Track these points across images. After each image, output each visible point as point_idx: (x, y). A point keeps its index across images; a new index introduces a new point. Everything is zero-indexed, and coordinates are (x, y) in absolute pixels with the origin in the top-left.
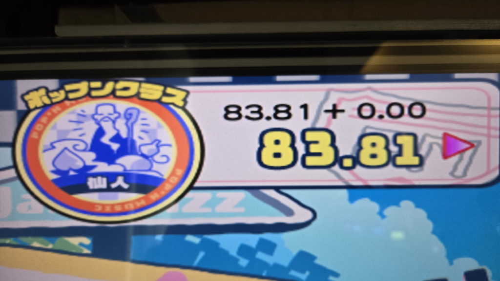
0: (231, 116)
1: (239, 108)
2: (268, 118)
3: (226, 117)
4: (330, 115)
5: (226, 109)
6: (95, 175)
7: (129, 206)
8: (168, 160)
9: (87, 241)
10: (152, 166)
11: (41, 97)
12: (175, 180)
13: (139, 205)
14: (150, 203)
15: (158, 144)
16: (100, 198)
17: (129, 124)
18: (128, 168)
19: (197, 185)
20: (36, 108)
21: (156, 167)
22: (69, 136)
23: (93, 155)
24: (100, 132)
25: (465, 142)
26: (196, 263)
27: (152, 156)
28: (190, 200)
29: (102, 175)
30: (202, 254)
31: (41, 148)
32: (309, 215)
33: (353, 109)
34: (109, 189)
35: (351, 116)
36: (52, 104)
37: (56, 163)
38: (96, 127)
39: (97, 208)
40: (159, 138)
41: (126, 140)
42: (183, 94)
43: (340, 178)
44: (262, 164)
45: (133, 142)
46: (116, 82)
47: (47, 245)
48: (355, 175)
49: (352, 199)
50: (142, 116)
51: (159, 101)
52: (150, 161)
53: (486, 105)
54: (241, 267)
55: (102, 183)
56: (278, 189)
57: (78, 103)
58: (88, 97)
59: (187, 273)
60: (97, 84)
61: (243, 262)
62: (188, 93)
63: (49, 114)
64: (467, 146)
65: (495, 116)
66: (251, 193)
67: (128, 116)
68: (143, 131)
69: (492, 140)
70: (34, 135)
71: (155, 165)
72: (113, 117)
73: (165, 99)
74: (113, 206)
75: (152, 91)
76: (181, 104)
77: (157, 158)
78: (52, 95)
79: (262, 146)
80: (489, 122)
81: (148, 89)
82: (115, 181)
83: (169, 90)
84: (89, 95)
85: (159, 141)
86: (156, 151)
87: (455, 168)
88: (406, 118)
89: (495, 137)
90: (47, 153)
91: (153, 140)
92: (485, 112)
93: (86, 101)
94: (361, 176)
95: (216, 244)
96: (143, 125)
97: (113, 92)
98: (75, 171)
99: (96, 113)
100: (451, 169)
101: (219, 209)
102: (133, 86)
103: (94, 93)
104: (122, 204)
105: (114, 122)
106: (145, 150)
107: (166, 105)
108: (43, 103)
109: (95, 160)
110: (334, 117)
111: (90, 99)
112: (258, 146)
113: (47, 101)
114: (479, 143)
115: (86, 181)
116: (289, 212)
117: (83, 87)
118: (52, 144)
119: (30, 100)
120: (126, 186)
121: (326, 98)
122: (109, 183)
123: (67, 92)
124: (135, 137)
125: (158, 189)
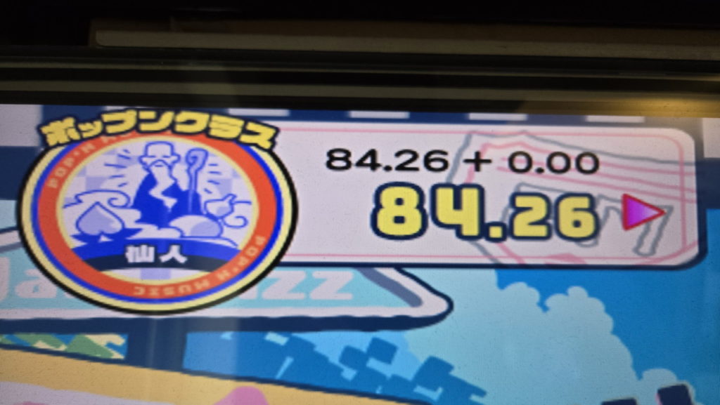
0: (336, 164)
1: (348, 154)
2: (388, 168)
3: (329, 165)
4: (472, 166)
5: (330, 153)
6: (138, 243)
7: (185, 289)
8: (246, 223)
9: (118, 340)
10: (222, 231)
11: (66, 130)
12: (254, 252)
13: (199, 287)
14: (216, 284)
15: (232, 200)
16: (143, 277)
17: (192, 171)
18: (187, 234)
19: (285, 259)
20: (58, 145)
21: (227, 233)
22: (104, 186)
23: (137, 214)
24: (150, 182)
25: (652, 207)
26: (279, 376)
27: (222, 218)
28: (274, 280)
29: (149, 242)
30: (288, 361)
31: (61, 201)
32: (442, 306)
33: (503, 159)
34: (156, 264)
35: (500, 169)
36: (83, 140)
37: (81, 224)
38: (144, 174)
39: (138, 291)
40: (234, 192)
41: (186, 193)
42: (271, 132)
43: (486, 253)
44: (377, 232)
45: (197, 197)
46: (177, 112)
47: (58, 346)
48: (506, 249)
49: (502, 284)
50: (210, 160)
51: (236, 140)
52: (219, 224)
53: (677, 158)
54: (345, 381)
55: (148, 254)
56: (399, 267)
57: (119, 140)
58: (134, 132)
59: (267, 389)
60: (150, 115)
61: (349, 374)
62: (277, 130)
63: (76, 153)
64: (654, 212)
65: (689, 174)
66: (362, 272)
67: (191, 160)
68: (211, 181)
69: (688, 205)
70: (52, 183)
71: (225, 229)
72: (169, 161)
73: (246, 139)
74: (161, 288)
75: (227, 126)
76: (267, 145)
77: (230, 220)
78: (82, 127)
79: (378, 206)
80: (682, 181)
81: (221, 123)
82: (167, 251)
83: (252, 126)
84: (136, 129)
85: (234, 196)
86: (229, 210)
87: (641, 242)
88: (573, 174)
89: (691, 201)
90: (69, 209)
91: (225, 194)
92: (676, 168)
93: (132, 137)
94: (515, 252)
95: (310, 346)
96: (212, 172)
97: (172, 127)
98: (108, 236)
99: (146, 155)
100: (635, 244)
101: (316, 294)
102: (201, 119)
103: (144, 127)
104: (176, 286)
105: (170, 168)
106: (213, 209)
107: (247, 146)
108: (69, 137)
109: (138, 221)
110: (478, 169)
111: (137, 134)
112: (372, 206)
113: (75, 136)
114: (671, 209)
115: (125, 251)
116: (415, 301)
117: (129, 118)
118: (77, 197)
119: (50, 133)
120: (182, 260)
121: (467, 144)
122: (157, 255)
123: (105, 124)
124: (200, 190)
125: (228, 265)
